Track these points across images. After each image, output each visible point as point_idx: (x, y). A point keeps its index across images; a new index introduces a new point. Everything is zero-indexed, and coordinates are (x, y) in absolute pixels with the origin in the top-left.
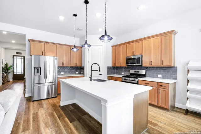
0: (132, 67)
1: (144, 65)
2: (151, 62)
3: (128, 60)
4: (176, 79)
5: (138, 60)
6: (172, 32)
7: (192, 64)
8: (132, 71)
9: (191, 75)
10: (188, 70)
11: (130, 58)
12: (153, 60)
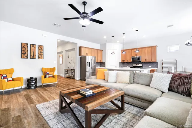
0: (135, 62)
1: (142, 61)
2: (146, 60)
3: (133, 59)
4: (158, 67)
5: (139, 59)
6: (156, 46)
7: (164, 61)
8: (135, 65)
9: (164, 65)
10: (163, 63)
11: (134, 57)
12: (147, 59)
